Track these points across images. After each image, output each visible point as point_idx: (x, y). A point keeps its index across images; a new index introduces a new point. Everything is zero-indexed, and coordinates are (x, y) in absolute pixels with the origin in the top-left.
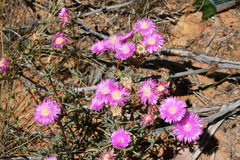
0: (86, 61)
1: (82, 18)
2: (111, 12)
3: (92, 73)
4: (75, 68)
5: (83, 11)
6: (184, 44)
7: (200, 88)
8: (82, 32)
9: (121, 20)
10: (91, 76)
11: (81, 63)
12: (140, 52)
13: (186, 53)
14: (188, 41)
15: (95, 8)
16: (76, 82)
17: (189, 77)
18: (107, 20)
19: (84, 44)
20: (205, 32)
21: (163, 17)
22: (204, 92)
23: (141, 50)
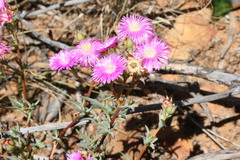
0: (35, 85)
1: (28, 19)
2: (72, 12)
3: (45, 103)
4: (19, 96)
5: (29, 10)
6: (186, 56)
7: (214, 124)
8: (28, 41)
9: (88, 23)
10: (43, 109)
11: (28, 89)
12: (133, 71)
13: (192, 69)
14: (191, 52)
15: (47, 6)
16: (20, 118)
17: (196, 108)
18: (67, 23)
19: (31, 60)
20: (216, 39)
21: (152, 16)
22: (220, 129)
23: (134, 67)
